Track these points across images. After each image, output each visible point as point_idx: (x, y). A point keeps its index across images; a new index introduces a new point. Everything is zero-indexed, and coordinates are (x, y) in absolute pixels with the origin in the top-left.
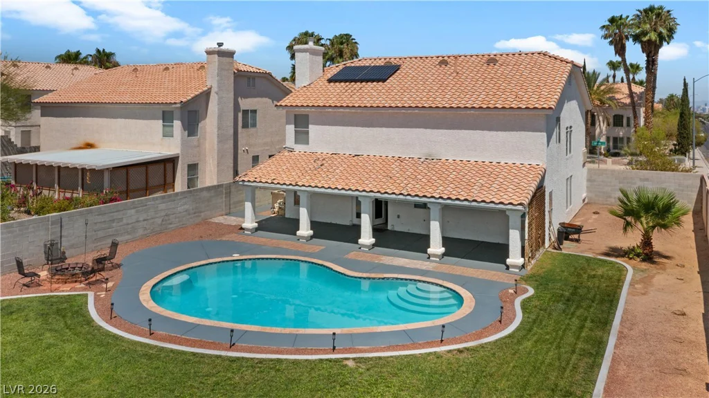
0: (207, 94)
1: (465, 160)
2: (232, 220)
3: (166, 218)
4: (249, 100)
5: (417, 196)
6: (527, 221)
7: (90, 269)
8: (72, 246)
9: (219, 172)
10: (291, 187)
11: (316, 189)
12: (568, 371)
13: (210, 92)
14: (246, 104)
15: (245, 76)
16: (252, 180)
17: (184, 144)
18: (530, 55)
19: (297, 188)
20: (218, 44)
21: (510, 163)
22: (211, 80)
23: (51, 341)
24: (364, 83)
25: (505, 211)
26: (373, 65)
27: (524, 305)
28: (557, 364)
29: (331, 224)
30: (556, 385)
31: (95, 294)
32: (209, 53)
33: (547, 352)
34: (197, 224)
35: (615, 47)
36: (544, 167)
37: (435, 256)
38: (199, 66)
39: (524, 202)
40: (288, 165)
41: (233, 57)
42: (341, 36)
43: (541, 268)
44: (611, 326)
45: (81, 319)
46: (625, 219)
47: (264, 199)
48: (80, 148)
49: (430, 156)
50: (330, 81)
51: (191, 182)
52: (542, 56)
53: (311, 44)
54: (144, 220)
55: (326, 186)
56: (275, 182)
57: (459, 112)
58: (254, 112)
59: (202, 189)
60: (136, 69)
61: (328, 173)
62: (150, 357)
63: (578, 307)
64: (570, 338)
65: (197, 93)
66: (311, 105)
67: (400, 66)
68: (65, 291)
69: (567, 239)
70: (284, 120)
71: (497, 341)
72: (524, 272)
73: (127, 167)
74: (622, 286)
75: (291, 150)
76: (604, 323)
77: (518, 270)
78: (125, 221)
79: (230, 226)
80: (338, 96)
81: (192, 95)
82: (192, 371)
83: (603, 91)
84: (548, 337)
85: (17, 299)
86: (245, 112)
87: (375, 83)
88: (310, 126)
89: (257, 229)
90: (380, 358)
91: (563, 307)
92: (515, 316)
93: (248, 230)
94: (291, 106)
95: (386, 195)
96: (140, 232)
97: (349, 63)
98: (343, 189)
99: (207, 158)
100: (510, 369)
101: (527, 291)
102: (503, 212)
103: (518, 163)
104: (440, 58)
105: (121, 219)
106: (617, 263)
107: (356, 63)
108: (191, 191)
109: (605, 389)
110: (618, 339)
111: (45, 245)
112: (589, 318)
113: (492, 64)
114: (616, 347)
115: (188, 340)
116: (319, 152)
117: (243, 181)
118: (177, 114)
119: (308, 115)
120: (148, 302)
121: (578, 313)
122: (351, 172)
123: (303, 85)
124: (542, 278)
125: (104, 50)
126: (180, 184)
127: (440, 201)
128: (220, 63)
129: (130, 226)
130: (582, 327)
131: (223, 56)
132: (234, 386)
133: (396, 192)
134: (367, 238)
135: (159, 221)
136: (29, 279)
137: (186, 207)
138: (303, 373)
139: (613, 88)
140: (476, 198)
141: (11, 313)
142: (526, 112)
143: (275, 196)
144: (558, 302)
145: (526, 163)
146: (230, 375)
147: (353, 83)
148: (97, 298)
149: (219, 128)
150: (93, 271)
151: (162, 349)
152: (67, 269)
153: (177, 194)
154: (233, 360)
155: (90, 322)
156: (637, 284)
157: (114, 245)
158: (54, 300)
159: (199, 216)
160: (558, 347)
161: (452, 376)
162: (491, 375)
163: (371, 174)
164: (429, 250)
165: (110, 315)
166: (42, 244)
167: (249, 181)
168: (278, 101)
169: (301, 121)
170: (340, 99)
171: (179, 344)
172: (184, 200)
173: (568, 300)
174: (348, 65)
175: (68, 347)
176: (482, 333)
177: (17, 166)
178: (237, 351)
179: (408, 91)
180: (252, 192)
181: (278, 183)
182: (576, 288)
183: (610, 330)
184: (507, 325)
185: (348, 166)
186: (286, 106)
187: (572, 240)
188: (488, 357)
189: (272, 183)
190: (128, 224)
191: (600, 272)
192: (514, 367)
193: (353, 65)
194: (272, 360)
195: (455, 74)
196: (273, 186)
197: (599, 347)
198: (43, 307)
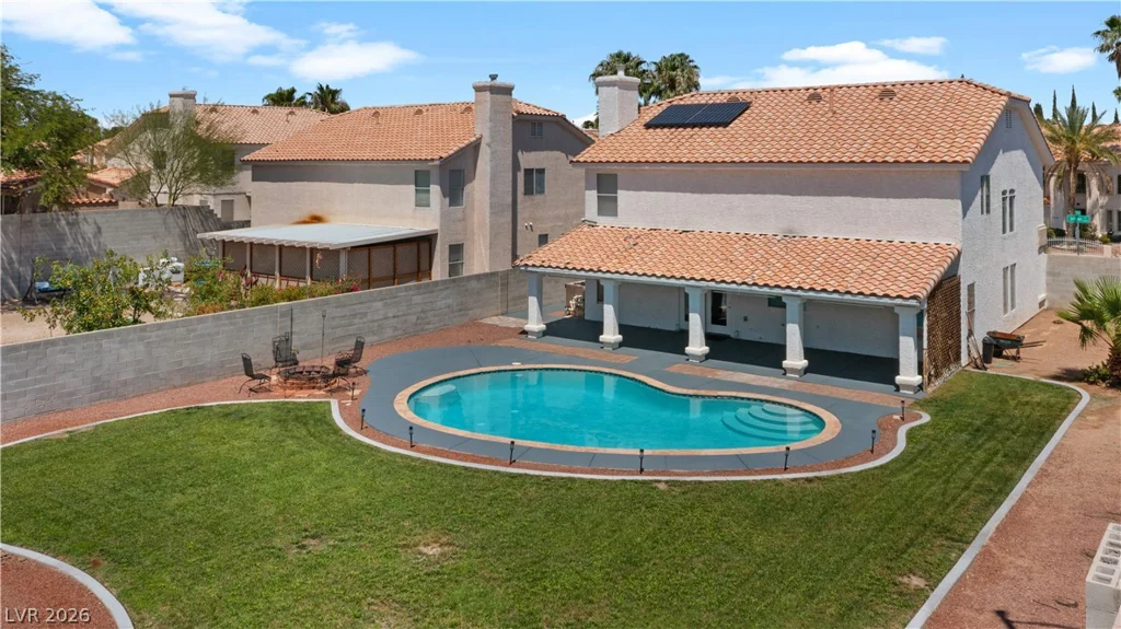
0: (475, 147)
1: (841, 237)
2: (511, 322)
3: (422, 315)
4: (533, 155)
5: (766, 285)
6: (925, 323)
7: (331, 372)
8: (305, 347)
9: (493, 257)
10: (591, 274)
11: (626, 277)
12: (952, 508)
13: (479, 144)
14: (529, 160)
15: (528, 121)
16: (538, 264)
17: (444, 216)
18: (946, 84)
19: (600, 275)
20: (490, 76)
21: (908, 241)
22: (481, 128)
23: (294, 448)
24: (696, 129)
25: (893, 308)
26: (711, 102)
27: (910, 435)
28: (940, 499)
29: (649, 329)
30: (931, 521)
31: (339, 402)
32: (478, 89)
33: (929, 487)
34: (463, 326)
35: (1118, 66)
36: (959, 247)
37: (793, 371)
38: (464, 107)
39: (919, 294)
40: (588, 244)
41: (511, 94)
42: (673, 58)
43: (949, 391)
44: (1031, 462)
45: (326, 427)
46: (1081, 324)
47: (556, 293)
48: (305, 222)
49: (791, 232)
50: (648, 126)
51: (454, 269)
52: (964, 86)
53: (621, 74)
54: (394, 317)
55: (640, 272)
56: (570, 266)
57: (832, 168)
58: (541, 171)
59: (470, 278)
60: (377, 113)
61: (643, 255)
62: (413, 469)
63: (988, 440)
64: (967, 472)
65: (462, 145)
66: (619, 160)
67: (750, 103)
68: (302, 397)
69: (999, 355)
70: (583, 184)
71: (861, 471)
72: (921, 395)
73: (369, 247)
74: (1065, 417)
75: (593, 225)
76: (1023, 459)
77: (911, 393)
78: (369, 317)
79: (508, 328)
80: (658, 148)
81: (456, 149)
82: (465, 484)
83: (1096, 136)
84: (935, 470)
85: (247, 404)
86: (529, 172)
87: (712, 129)
88: (619, 191)
89: (545, 333)
90: (700, 482)
91: (968, 437)
92: (894, 445)
93: (533, 333)
94: (592, 162)
95: (724, 285)
96: (389, 332)
97: (676, 101)
98: (663, 276)
99: (476, 237)
100: (871, 502)
101: (921, 417)
102: (890, 309)
103: (919, 242)
104: (811, 91)
105: (365, 314)
106: (1068, 388)
107: (688, 99)
108: (454, 281)
109: (997, 528)
110: (1036, 478)
111: (274, 342)
112: (1002, 452)
113: (887, 99)
114: (1030, 485)
115: (457, 455)
116: (632, 228)
117: (526, 265)
118: (435, 175)
119: (616, 175)
120: (405, 412)
121: (988, 446)
122: (676, 254)
123: (610, 132)
124: (946, 403)
125: (327, 87)
126: (439, 271)
127: (799, 293)
128: (493, 104)
129: (376, 324)
130: (986, 463)
131: (497, 93)
132: (516, 501)
133: (739, 280)
134: (697, 346)
135: (413, 319)
136: (257, 381)
137: (450, 301)
138: (600, 493)
139: (1113, 131)
140: (850, 289)
141: (243, 418)
142: (930, 168)
143: (570, 291)
144: (962, 431)
145: (931, 242)
146: (510, 490)
147: (680, 130)
148: (342, 407)
149: (492, 195)
150: (335, 375)
151: (427, 462)
152: (301, 373)
153: (437, 283)
154: (514, 476)
155: (337, 431)
156: (1091, 415)
157: (360, 346)
158: (289, 406)
159: (466, 315)
160: (947, 482)
161: (792, 505)
162: (844, 507)
163: (704, 256)
164: (784, 362)
165: (362, 427)
166: (270, 342)
167: (534, 266)
168: (574, 156)
169: (607, 183)
170: (661, 152)
171: (448, 457)
172: (445, 293)
173: (978, 430)
174: (675, 103)
175: (315, 455)
176: (843, 462)
177: (226, 246)
178: (519, 467)
179: (760, 139)
180: (539, 281)
181: (574, 268)
182: (994, 416)
183: (1028, 467)
184: (880, 455)
185: (672, 247)
186: (585, 162)
187: (1007, 358)
188: (845, 487)
189: (566, 268)
190: (374, 321)
191: (1037, 399)
192: (878, 500)
193: (682, 103)
194: (562, 478)
195: (830, 114)
196: (566, 272)
197: (1006, 484)
198: (277, 413)
